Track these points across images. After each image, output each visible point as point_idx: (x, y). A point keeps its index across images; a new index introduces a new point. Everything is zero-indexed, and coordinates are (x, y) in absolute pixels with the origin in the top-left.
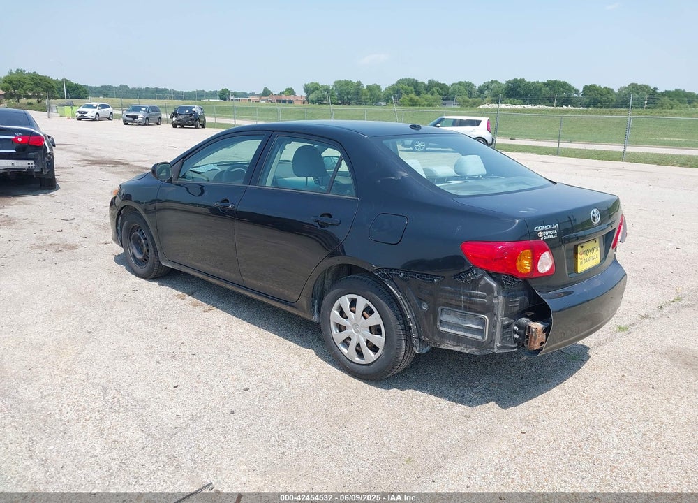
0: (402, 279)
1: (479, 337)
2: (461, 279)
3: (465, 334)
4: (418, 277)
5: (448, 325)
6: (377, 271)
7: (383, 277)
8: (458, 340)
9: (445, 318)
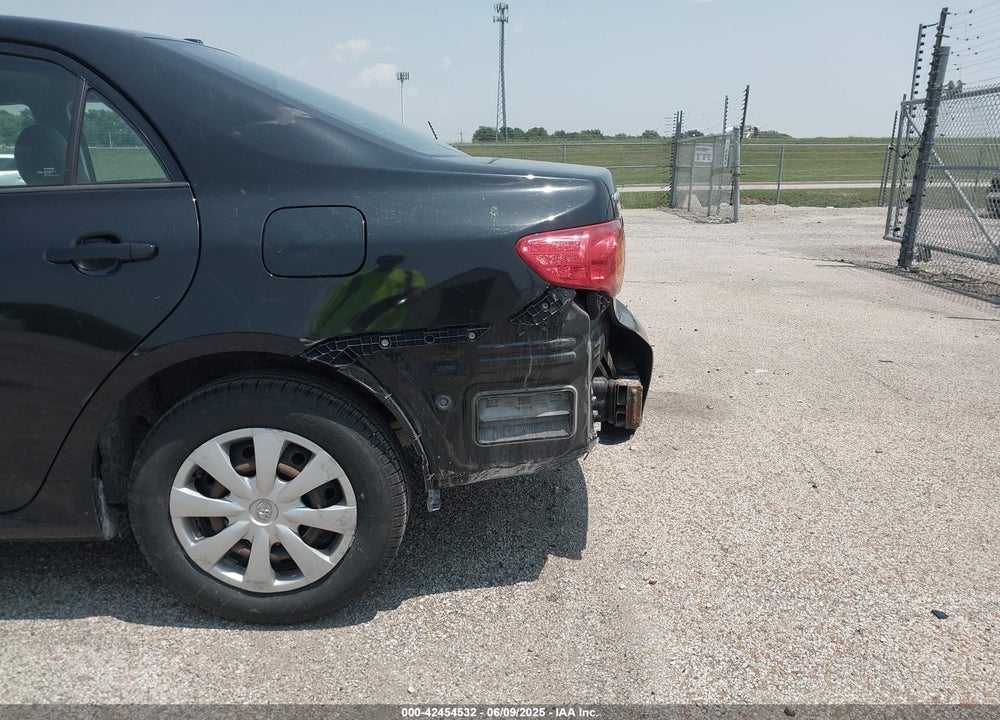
0: (388, 353)
1: (562, 433)
2: (530, 319)
3: (534, 436)
4: (430, 339)
5: (494, 428)
6: (314, 350)
7: (333, 363)
8: (518, 453)
9: (489, 414)
